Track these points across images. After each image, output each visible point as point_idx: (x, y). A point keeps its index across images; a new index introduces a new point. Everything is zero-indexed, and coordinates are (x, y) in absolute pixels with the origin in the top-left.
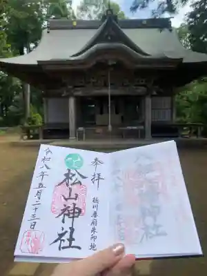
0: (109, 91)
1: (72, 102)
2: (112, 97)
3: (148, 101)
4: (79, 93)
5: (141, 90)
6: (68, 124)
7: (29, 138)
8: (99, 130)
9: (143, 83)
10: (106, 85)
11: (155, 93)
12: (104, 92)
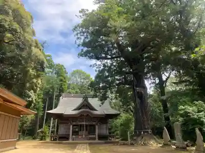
0: (84, 123)
3: (97, 127)
4: (74, 124)
5: (94, 123)
6: (69, 134)
8: (80, 137)
9: (95, 121)
10: (83, 122)
11: (99, 124)
12: (82, 123)
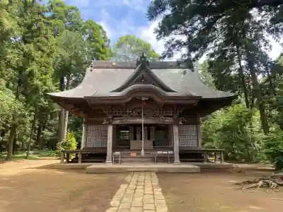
0: (142, 121)
1: (110, 129)
2: (145, 125)
3: (176, 130)
4: (117, 122)
5: (168, 121)
6: (106, 148)
7: (68, 162)
9: (171, 114)
10: (140, 116)
11: (181, 123)
12: (138, 121)
